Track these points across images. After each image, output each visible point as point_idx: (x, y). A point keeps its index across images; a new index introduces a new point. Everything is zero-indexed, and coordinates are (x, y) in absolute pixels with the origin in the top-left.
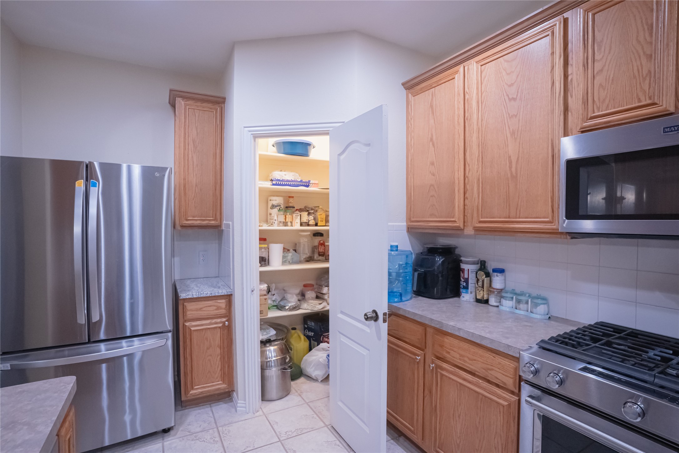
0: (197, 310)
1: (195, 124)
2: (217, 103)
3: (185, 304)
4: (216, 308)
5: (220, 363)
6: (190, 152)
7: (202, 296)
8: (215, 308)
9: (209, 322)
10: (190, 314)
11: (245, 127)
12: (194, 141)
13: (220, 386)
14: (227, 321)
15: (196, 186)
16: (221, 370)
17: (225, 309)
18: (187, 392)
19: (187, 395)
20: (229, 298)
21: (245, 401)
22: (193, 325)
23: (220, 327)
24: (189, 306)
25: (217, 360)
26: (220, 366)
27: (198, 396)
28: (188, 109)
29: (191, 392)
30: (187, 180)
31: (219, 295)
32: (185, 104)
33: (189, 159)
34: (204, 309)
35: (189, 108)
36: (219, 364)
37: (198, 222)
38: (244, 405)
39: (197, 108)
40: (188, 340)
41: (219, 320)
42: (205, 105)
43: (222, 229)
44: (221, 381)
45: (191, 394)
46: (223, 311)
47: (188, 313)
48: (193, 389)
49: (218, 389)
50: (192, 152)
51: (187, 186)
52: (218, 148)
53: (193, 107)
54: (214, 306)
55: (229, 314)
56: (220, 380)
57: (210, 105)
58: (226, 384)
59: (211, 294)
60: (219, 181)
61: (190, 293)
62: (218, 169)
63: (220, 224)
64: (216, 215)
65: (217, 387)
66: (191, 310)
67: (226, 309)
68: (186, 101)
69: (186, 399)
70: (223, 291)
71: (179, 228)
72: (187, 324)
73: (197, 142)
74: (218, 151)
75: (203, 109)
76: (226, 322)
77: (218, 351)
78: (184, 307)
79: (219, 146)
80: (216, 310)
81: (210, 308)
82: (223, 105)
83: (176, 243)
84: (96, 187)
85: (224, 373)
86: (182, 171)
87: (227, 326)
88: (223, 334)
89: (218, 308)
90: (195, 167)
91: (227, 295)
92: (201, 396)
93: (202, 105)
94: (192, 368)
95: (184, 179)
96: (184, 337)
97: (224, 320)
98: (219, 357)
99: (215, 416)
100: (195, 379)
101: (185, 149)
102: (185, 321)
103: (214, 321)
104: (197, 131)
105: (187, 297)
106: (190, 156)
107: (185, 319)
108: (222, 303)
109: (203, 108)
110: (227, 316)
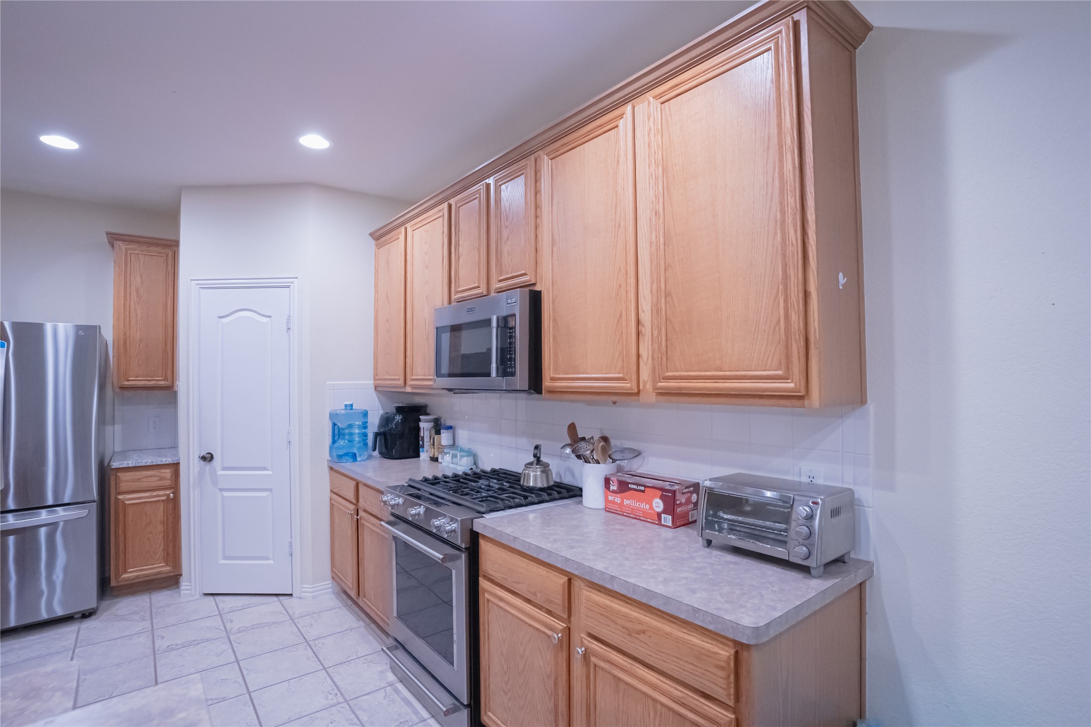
0: (133, 481)
1: (140, 270)
2: (169, 246)
3: (119, 474)
4: (159, 478)
5: (163, 542)
6: (132, 303)
7: (140, 465)
8: (157, 478)
9: (150, 494)
10: (123, 486)
11: (192, 280)
12: (137, 290)
13: (164, 568)
14: (172, 493)
15: (141, 341)
16: (164, 550)
17: (170, 480)
18: (118, 575)
19: (118, 579)
20: (176, 466)
21: (190, 582)
22: (128, 499)
23: (163, 501)
24: (123, 476)
25: (159, 538)
26: (162, 546)
27: (133, 582)
28: (131, 255)
29: (123, 576)
30: (128, 335)
31: (163, 463)
32: (125, 248)
33: (131, 311)
34: (143, 480)
35: (131, 253)
36: (161, 542)
37: (143, 383)
38: (189, 587)
39: (141, 253)
40: (121, 516)
41: (161, 493)
42: (153, 248)
43: (174, 390)
44: (164, 563)
45: (123, 578)
46: (167, 483)
47: (122, 484)
48: (126, 572)
49: (159, 573)
50: (135, 303)
51: (128, 342)
52: (170, 297)
53: (135, 252)
54: (156, 476)
55: (175, 486)
56: (162, 562)
57: (159, 249)
58: (170, 566)
59: (152, 463)
60: (170, 335)
61: (126, 462)
62: (169, 321)
63: (171, 384)
64: (166, 374)
65: (158, 570)
66: (127, 481)
67: (172, 479)
68: (127, 245)
69: (117, 585)
70: (169, 460)
71: (118, 390)
72: (120, 497)
73: (142, 292)
74: (170, 302)
75: (150, 254)
76: (171, 495)
77: (160, 528)
78: (117, 478)
79: (171, 295)
80: (158, 480)
81: (150, 479)
82: (176, 249)
83: (116, 407)
84: (4, 347)
85: (168, 554)
86: (122, 325)
87: (172, 499)
88: (167, 508)
89: (162, 479)
90: (139, 319)
91: (174, 464)
92: (137, 581)
93: (147, 249)
94: (125, 548)
95: (125, 334)
96: (117, 512)
97: (168, 492)
98: (162, 535)
99: (153, 601)
100: (128, 560)
101: (125, 300)
102: (119, 494)
103: (155, 493)
104: (141, 278)
105: (121, 467)
106: (133, 307)
107: (118, 491)
108: (167, 473)
109: (149, 252)
110: (173, 488)
